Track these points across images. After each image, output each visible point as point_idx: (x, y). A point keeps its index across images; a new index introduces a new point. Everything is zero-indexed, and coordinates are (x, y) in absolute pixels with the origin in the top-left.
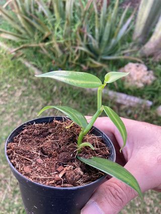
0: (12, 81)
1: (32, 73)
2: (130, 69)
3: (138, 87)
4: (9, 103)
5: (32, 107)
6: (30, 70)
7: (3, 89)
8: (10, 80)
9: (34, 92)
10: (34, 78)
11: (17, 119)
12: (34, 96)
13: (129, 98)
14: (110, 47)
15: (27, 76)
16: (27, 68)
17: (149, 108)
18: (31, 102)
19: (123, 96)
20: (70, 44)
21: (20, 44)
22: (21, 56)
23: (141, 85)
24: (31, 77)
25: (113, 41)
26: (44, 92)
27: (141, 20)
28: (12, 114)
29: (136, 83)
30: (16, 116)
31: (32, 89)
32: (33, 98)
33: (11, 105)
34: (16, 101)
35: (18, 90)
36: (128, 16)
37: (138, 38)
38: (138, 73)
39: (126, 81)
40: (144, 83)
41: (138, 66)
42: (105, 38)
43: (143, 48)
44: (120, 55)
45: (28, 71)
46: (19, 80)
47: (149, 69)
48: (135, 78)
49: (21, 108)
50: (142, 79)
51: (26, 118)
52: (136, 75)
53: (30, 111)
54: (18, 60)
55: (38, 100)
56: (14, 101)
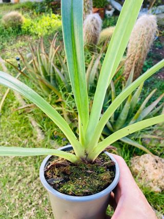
0: (13, 138)
1: (34, 135)
3: (152, 190)
5: (20, 177)
6: (34, 130)
8: (11, 136)
10: (34, 141)
12: (26, 163)
15: (29, 137)
18: (22, 169)
22: (30, 113)
24: (32, 139)
26: (39, 160)
29: (151, 184)
32: (25, 165)
34: (6, 165)
38: (155, 171)
40: (161, 188)
45: (32, 132)
46: (20, 139)
48: (151, 177)
49: (8, 174)
50: (159, 182)
51: (8, 190)
52: (152, 173)
53: (15, 182)
54: (26, 116)
55: (29, 169)
56: (4, 164)
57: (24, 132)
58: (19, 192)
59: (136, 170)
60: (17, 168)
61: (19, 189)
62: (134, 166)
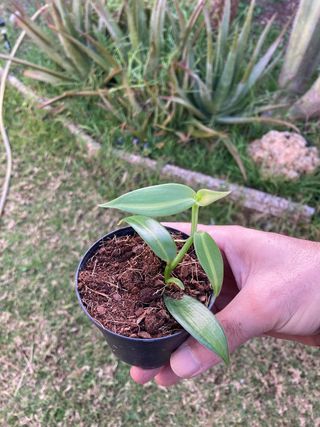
0: (44, 160)
1: (81, 146)
2: (272, 142)
3: (286, 179)
4: (37, 202)
5: (80, 212)
6: (78, 140)
7: (26, 176)
8: (40, 158)
9: (85, 183)
10: (85, 156)
11: (50, 234)
12: (83, 191)
13: (268, 198)
14: (234, 99)
15: (72, 152)
16: (72, 137)
17: (308, 220)
18: (78, 201)
19: (258, 195)
20: (157, 91)
21: (61, 89)
22: (61, 113)
23: (292, 174)
24: (79, 153)
25: (240, 87)
26: (103, 182)
27: (296, 48)
28: (41, 224)
29: (285, 170)
30: (48, 228)
31: (81, 176)
32: (82, 194)
33: (39, 206)
34: (50, 200)
35: (53, 179)
36: (271, 39)
37: (289, 82)
38: (288, 151)
39: (264, 165)
40: (298, 171)
41: (288, 137)
42: (225, 82)
43: (298, 102)
44: (254, 116)
45: (75, 142)
46: (57, 160)
47: (309, 145)
48: (282, 161)
49: (59, 213)
50: (296, 163)
51: (67, 233)
52: (283, 154)
53: (75, 220)
54: (56, 120)
55: (91, 198)
56: (45, 200)
57: (61, 147)
58: (87, 231)
59: (259, 158)
60: (69, 202)
61: (85, 228)
62: (254, 154)
